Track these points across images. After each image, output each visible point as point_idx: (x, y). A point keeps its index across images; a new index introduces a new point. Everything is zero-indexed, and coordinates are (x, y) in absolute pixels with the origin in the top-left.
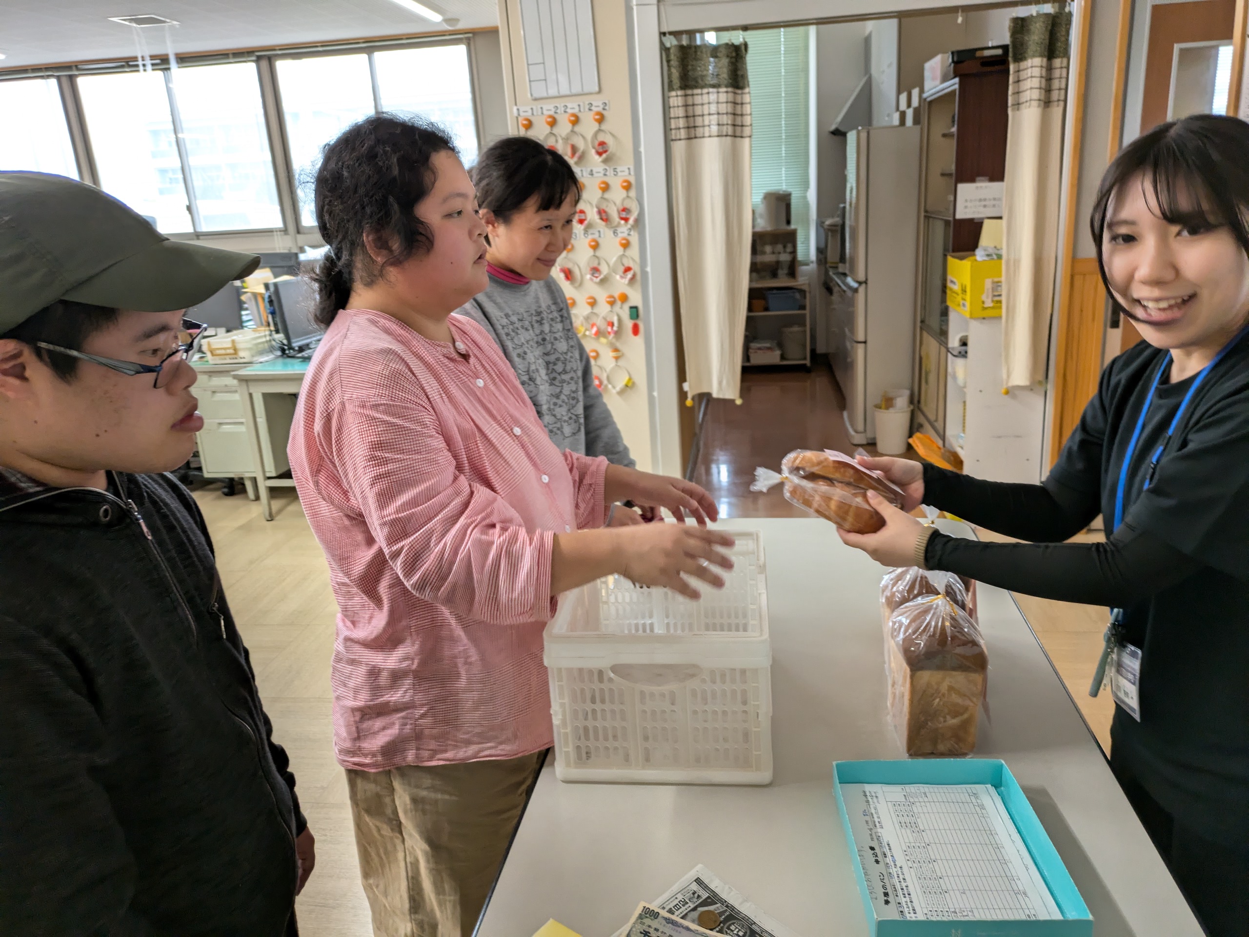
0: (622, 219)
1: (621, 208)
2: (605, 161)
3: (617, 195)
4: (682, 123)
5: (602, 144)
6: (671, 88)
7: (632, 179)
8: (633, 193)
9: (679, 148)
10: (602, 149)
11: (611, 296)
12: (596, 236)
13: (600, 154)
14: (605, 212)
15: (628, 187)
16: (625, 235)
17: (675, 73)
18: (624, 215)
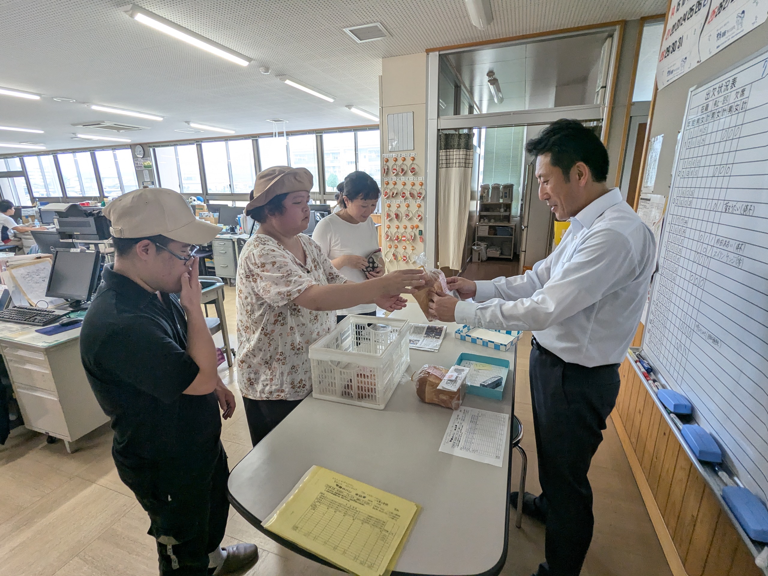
0: (418, 196)
1: (418, 192)
2: (414, 175)
3: (417, 187)
4: (444, 162)
5: (413, 168)
6: (441, 149)
7: (424, 182)
8: (423, 187)
9: (443, 171)
10: (413, 170)
11: (413, 226)
12: (409, 202)
13: (412, 172)
14: (413, 194)
15: (422, 184)
16: (419, 203)
17: (443, 143)
18: (419, 195)
